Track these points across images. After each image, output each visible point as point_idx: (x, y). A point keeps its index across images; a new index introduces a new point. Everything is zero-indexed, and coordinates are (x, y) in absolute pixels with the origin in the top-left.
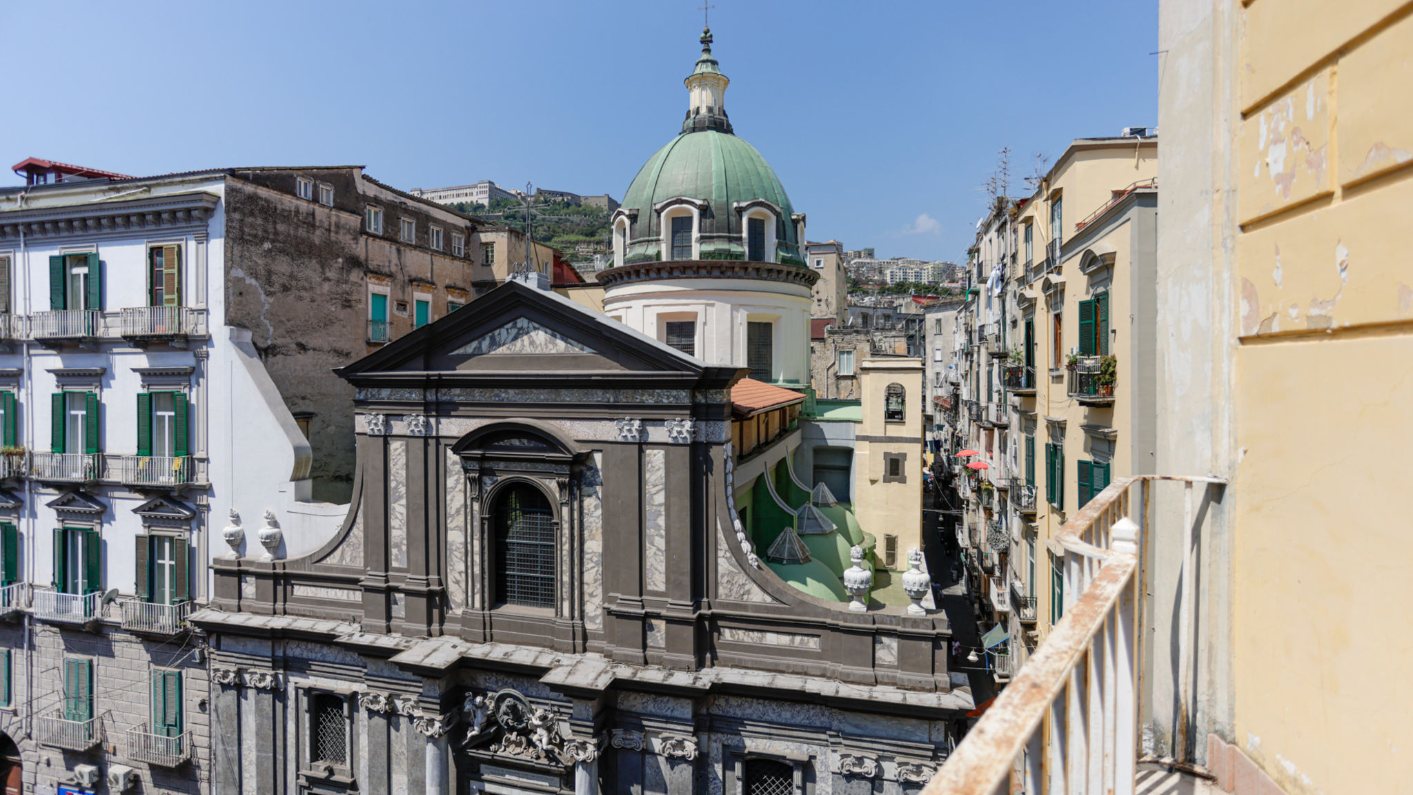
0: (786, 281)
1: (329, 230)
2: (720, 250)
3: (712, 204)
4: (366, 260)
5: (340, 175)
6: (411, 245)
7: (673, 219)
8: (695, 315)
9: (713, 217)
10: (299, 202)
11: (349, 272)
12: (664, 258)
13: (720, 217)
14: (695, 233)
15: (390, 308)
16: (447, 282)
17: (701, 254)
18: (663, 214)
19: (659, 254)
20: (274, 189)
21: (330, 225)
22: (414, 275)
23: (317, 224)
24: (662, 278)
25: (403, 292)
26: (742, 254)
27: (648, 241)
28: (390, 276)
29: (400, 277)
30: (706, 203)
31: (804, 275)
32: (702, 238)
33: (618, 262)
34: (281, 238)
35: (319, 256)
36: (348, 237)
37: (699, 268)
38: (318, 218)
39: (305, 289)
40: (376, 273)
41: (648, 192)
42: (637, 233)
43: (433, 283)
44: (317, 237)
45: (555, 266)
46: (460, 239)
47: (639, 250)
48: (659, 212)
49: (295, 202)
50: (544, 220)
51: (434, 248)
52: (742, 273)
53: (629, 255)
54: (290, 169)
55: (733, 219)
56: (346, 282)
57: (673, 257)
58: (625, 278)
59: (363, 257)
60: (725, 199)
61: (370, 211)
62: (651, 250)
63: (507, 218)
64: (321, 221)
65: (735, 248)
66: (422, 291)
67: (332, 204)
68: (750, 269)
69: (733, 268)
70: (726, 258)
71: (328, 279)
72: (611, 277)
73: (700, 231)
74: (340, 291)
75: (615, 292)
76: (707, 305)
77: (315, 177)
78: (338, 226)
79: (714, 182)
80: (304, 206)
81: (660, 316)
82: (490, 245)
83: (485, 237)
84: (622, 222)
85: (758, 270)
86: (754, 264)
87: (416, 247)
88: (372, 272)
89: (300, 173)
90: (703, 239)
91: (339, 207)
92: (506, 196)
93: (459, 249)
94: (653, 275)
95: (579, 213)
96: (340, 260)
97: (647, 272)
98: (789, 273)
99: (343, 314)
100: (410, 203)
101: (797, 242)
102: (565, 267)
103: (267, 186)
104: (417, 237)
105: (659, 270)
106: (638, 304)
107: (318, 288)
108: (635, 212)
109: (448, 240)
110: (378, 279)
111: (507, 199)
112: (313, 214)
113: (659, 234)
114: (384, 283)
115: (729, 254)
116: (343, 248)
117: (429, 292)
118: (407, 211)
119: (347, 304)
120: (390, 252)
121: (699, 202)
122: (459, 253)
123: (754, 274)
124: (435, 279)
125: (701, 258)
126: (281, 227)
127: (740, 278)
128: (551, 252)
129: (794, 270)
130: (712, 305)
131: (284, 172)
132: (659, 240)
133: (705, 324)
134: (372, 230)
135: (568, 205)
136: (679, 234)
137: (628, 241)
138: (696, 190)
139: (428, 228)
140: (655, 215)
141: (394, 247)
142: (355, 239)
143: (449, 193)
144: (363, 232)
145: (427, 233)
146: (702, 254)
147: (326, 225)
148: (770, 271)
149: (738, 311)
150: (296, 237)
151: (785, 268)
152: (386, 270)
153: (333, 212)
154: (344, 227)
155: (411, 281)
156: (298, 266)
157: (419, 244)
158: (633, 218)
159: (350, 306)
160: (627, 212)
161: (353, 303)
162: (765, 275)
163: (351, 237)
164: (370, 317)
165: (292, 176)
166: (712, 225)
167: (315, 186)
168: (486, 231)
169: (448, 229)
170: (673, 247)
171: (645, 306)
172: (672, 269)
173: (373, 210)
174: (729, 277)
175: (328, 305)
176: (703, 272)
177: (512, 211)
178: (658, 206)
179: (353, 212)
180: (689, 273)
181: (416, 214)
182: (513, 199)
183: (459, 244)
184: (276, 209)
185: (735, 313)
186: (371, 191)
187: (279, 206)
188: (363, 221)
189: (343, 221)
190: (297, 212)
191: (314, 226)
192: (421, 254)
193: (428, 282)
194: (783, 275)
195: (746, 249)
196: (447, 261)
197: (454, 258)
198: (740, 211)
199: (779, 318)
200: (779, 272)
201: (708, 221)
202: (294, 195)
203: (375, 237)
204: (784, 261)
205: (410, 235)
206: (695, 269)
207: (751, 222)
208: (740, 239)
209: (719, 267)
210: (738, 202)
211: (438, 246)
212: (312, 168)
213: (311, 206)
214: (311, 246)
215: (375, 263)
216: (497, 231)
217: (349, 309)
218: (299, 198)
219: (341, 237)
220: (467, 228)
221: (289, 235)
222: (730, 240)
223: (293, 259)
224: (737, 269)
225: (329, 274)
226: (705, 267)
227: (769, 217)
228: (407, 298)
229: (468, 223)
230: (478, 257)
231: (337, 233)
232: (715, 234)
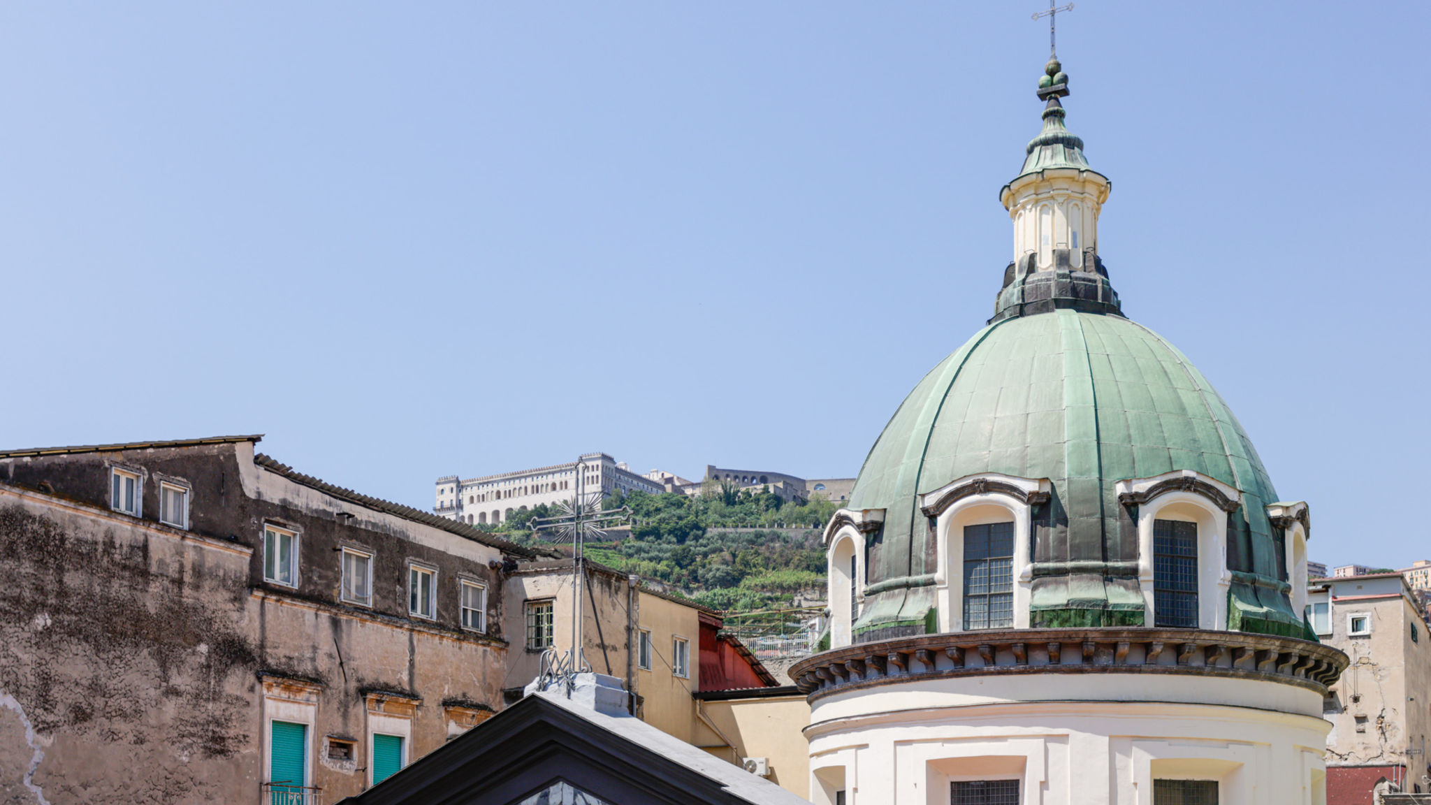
0: (1253, 674)
1: (179, 582)
2: (1081, 602)
3: (1062, 490)
4: (262, 646)
5: (205, 459)
6: (363, 610)
7: (968, 530)
8: (1021, 763)
9: (1065, 522)
10: (114, 523)
11: (222, 673)
12: (945, 626)
13: (1082, 520)
14: (1021, 564)
15: (314, 750)
16: (448, 691)
17: (1033, 614)
18: (941, 520)
19: (931, 617)
20: (60, 495)
21: (181, 571)
22: (369, 678)
23: (154, 569)
24: (938, 675)
25: (345, 716)
26: (1138, 612)
27: (908, 586)
28: (316, 680)
29: (337, 682)
30: (1047, 488)
31: (1303, 660)
32: (1036, 573)
33: (841, 639)
34: (73, 602)
35: (156, 640)
36: (223, 596)
37: (1028, 647)
38: (155, 554)
39: (124, 715)
40: (283, 675)
41: (909, 464)
42: (880, 568)
43: (413, 696)
44: (152, 599)
45: (703, 646)
46: (477, 592)
47: (886, 608)
48: (932, 516)
49: (105, 521)
50: (722, 537)
51: (418, 614)
52: (1137, 658)
53: (863, 621)
54: (97, 450)
55: (1114, 525)
56: (216, 697)
57: (966, 621)
58: (854, 676)
59: (253, 639)
60: (1095, 475)
61: (271, 537)
62: (914, 608)
63: (641, 536)
64: (161, 562)
65: (1119, 596)
66: (389, 714)
67: (186, 524)
68: (1158, 649)
69: (1115, 646)
70: (1096, 622)
71: (174, 692)
72: (820, 675)
73: (1032, 558)
74: (202, 718)
75: (834, 708)
76: (1049, 738)
77: (151, 465)
78: (198, 572)
79: (1066, 435)
80: (125, 531)
81: (935, 767)
82: (543, 605)
83: (534, 587)
84: (847, 541)
85: (1178, 649)
86: (1169, 635)
87: (374, 614)
88: (274, 673)
89: (119, 457)
90: (1038, 577)
91: (202, 529)
92: (637, 486)
93: (476, 615)
94: (917, 667)
95: (802, 519)
96: (203, 648)
97: (905, 660)
98: (1261, 655)
99: (206, 768)
100: (362, 514)
101: (1284, 575)
102: (728, 650)
103: (46, 491)
104: (377, 590)
105: (931, 656)
106: (882, 738)
107: (153, 712)
108: (877, 517)
109: (449, 594)
110: (287, 688)
111: (640, 494)
112: (145, 548)
113: (932, 568)
114: (302, 696)
115: (1105, 612)
116: (210, 621)
117: (404, 716)
118: (355, 532)
119: (217, 746)
120: (316, 627)
121: (1028, 487)
122: (476, 624)
123: (1169, 659)
124: (418, 686)
125: (1033, 623)
126: (74, 579)
127: (1132, 670)
128: (693, 615)
129: (1274, 646)
130: (1063, 739)
131: (83, 458)
132: (933, 583)
133: (1044, 785)
134: (277, 579)
135: (777, 501)
136: (983, 567)
137: (861, 587)
138: (1023, 457)
139: (403, 570)
140: (923, 522)
141: (324, 616)
142: (238, 599)
143: (517, 484)
144: (255, 582)
145: (400, 581)
146: (1037, 615)
147: (172, 571)
148: (1210, 651)
149: (1127, 753)
150: (107, 600)
151: (1250, 644)
152: (307, 667)
153: (189, 542)
154: (212, 575)
155: (363, 691)
156: (109, 664)
157: (382, 606)
158: (873, 531)
159: (222, 752)
160: (858, 518)
161: (230, 744)
162: (1197, 662)
163: (227, 595)
164: (268, 776)
165: (98, 466)
166: (1062, 541)
167: (150, 486)
168: (537, 573)
169: (450, 568)
170: (967, 597)
171: (897, 743)
172: (962, 651)
173: (278, 533)
174: (1104, 670)
175: (174, 751)
176: (1040, 658)
177: (653, 521)
178: (930, 501)
179: (232, 540)
180: (1005, 660)
181: (376, 539)
182: (656, 494)
183: (477, 604)
184: (63, 539)
185: (1118, 756)
186: (274, 490)
187: (70, 533)
188: (255, 560)
189: (210, 562)
190: (110, 544)
191: (145, 574)
192: (387, 630)
193: (402, 693)
194: (1247, 660)
195: (1147, 597)
196: (448, 644)
197: (462, 635)
198: (1132, 504)
199: (1235, 770)
200: (1236, 653)
201: (1052, 532)
202: (104, 506)
203: (281, 593)
204: (1248, 624)
205: (361, 588)
206: (1019, 650)
207: (1163, 530)
208: (1133, 573)
209: (1080, 646)
210: (1127, 481)
211: (426, 610)
212: (143, 447)
213: (141, 529)
214: (139, 618)
215: (282, 652)
216: (560, 571)
217: (220, 760)
218: (113, 514)
219: (205, 597)
220: (494, 566)
221: (90, 596)
222: (1108, 576)
223: (98, 649)
224: (1124, 649)
225: (177, 680)
226: (1043, 646)
227: (1207, 515)
228: (352, 731)
229: (498, 557)
230: (518, 630)
231: (197, 587)
232: (1069, 564)
